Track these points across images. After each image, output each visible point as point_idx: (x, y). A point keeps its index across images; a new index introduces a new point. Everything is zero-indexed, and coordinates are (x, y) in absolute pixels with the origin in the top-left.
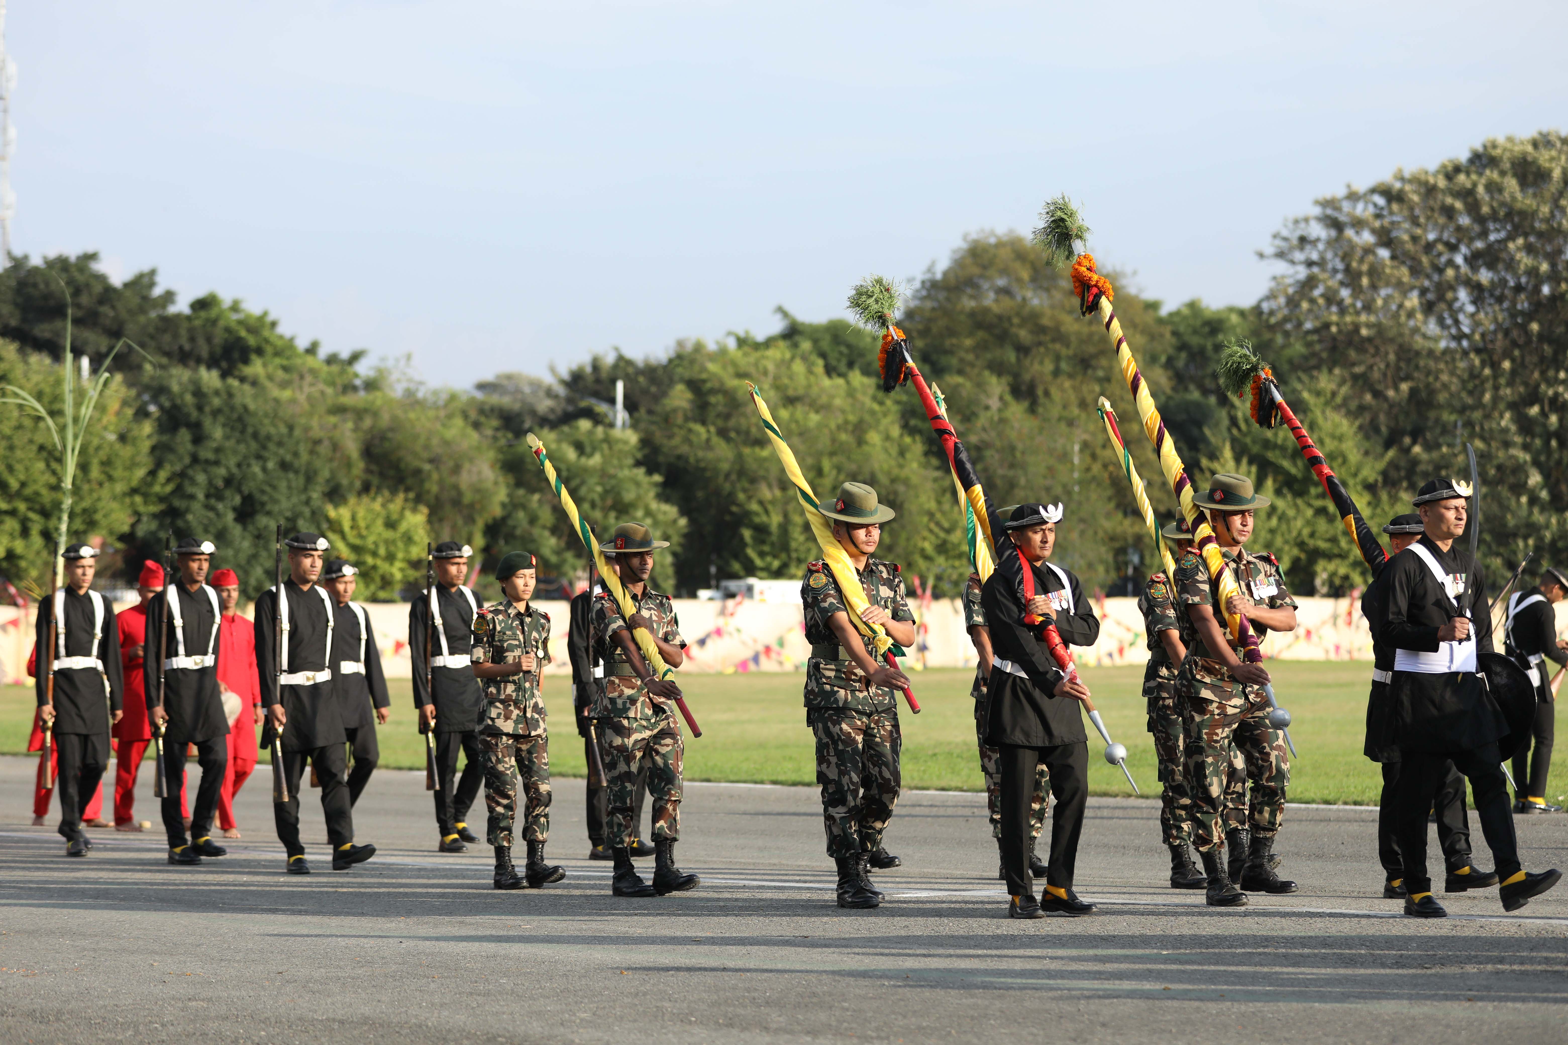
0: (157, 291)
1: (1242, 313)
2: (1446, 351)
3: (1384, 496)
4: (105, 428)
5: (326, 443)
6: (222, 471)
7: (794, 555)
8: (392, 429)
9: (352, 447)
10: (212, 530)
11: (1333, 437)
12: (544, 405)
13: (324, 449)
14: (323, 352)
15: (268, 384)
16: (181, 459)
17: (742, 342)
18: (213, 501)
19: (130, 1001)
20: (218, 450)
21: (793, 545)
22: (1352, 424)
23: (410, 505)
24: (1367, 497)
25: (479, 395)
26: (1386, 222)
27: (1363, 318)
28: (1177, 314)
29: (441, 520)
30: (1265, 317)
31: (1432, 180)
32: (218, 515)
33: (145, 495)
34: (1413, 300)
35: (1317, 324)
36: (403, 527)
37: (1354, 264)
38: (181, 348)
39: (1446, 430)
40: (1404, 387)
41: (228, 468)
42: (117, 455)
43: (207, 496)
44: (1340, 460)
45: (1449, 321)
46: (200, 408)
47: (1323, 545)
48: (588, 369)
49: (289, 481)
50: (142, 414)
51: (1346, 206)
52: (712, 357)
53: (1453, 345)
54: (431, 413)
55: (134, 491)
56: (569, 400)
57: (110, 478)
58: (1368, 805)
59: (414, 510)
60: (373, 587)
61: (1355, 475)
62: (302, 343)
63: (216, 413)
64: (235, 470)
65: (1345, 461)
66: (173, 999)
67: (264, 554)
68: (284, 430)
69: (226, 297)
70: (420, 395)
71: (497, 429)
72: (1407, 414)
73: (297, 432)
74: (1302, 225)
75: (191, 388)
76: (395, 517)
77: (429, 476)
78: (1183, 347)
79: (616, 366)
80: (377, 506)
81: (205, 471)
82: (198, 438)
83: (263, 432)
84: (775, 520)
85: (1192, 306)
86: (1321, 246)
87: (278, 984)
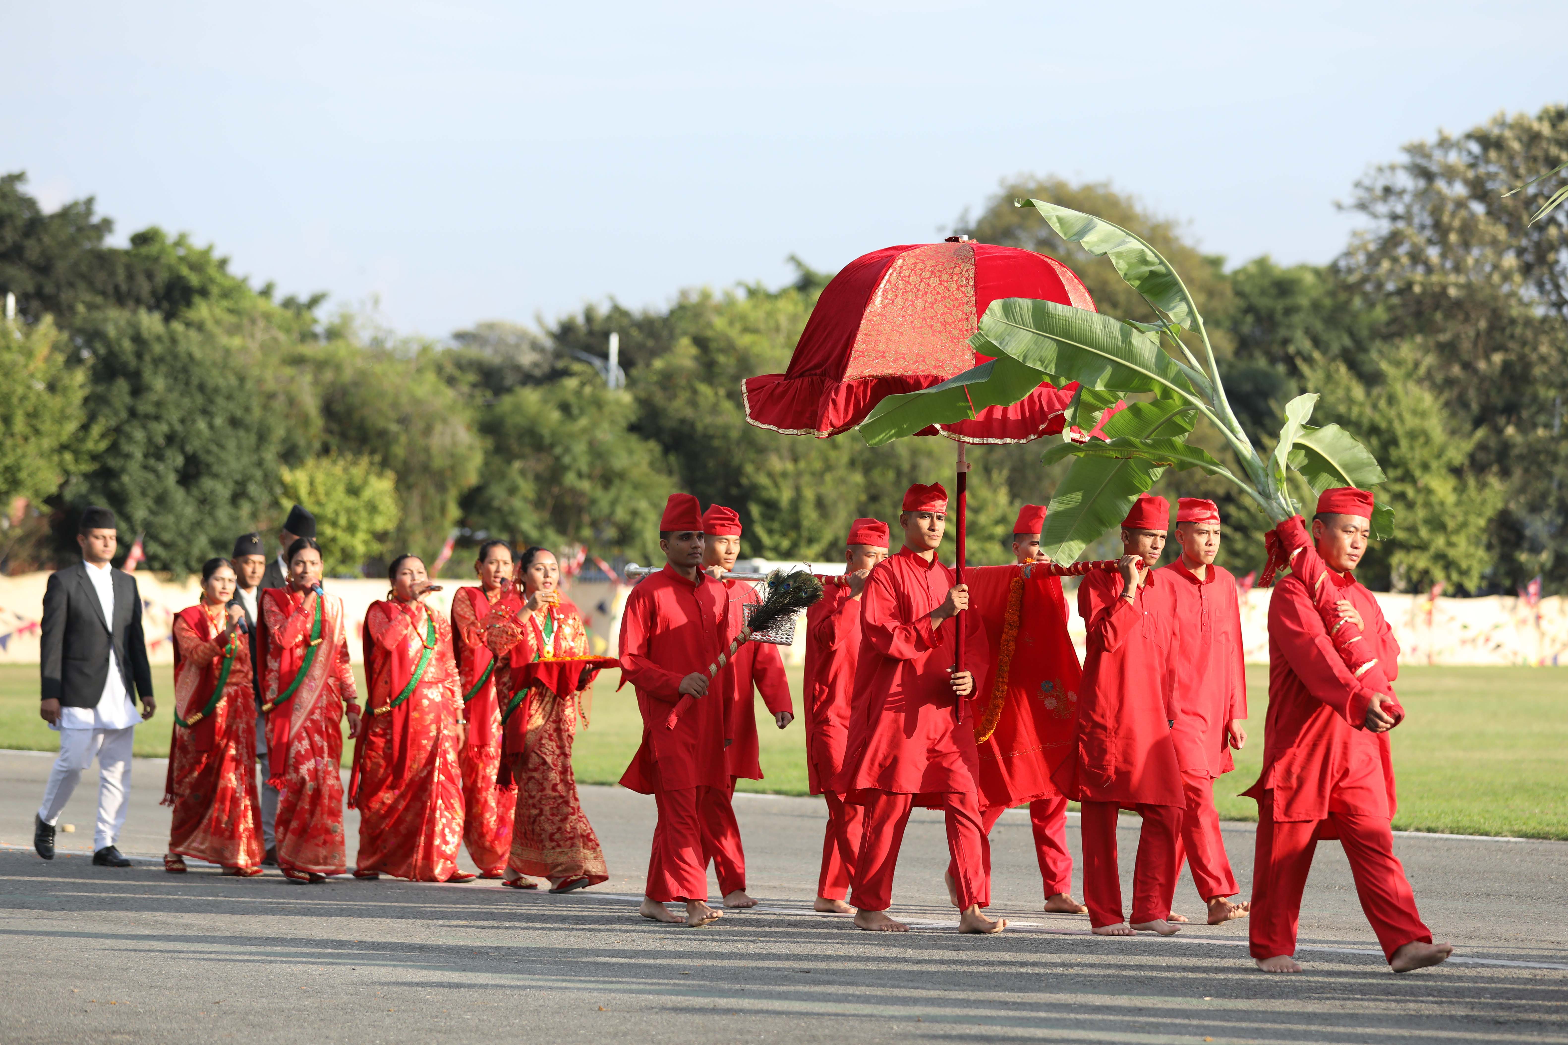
0: (95, 219)
1: (1317, 272)
2: (1545, 320)
3: (1472, 482)
4: (32, 376)
5: (282, 398)
6: (164, 428)
7: (805, 534)
8: (356, 384)
9: (311, 403)
10: (151, 493)
11: (1415, 412)
12: (527, 359)
13: (279, 404)
14: (279, 295)
15: (217, 331)
16: (116, 413)
17: (752, 293)
18: (152, 462)
19: (46, 1033)
20: (158, 404)
21: (806, 523)
22: (1437, 398)
23: (375, 469)
24: (1452, 482)
25: (455, 346)
26: (1482, 170)
27: (1452, 278)
28: (1243, 270)
29: (409, 487)
30: (1342, 276)
31: (1536, 126)
32: (158, 476)
33: (76, 453)
34: (1510, 260)
35: (1401, 284)
36: (367, 494)
37: (1446, 219)
38: (117, 288)
39: (1543, 407)
40: (1497, 358)
41: (170, 424)
42: (45, 406)
43: (146, 456)
44: (1422, 440)
45: (1549, 287)
46: (139, 356)
47: (1400, 535)
48: (580, 320)
49: (238, 439)
50: (73, 360)
51: (1438, 155)
52: (719, 310)
53: (1553, 313)
54: (400, 368)
55: (64, 448)
56: (558, 355)
57: (37, 432)
58: (1443, 832)
59: (380, 475)
60: (331, 561)
61: (1439, 456)
62: (256, 284)
63: (158, 361)
64: (179, 427)
65: (1428, 441)
66: (95, 1031)
67: (208, 521)
68: (233, 381)
69: (170, 230)
70: (389, 345)
71: (474, 386)
72: (1500, 390)
73: (249, 385)
74: (1388, 173)
75: (130, 331)
76: (358, 481)
77: (396, 439)
78: (1250, 309)
79: (609, 318)
80: (338, 470)
81: (144, 427)
82: (138, 390)
83: (211, 383)
84: (786, 496)
85: (1262, 264)
86: (1407, 198)
87: (214, 1015)
